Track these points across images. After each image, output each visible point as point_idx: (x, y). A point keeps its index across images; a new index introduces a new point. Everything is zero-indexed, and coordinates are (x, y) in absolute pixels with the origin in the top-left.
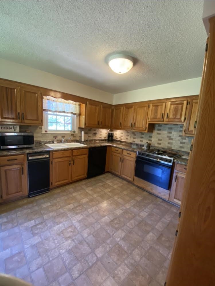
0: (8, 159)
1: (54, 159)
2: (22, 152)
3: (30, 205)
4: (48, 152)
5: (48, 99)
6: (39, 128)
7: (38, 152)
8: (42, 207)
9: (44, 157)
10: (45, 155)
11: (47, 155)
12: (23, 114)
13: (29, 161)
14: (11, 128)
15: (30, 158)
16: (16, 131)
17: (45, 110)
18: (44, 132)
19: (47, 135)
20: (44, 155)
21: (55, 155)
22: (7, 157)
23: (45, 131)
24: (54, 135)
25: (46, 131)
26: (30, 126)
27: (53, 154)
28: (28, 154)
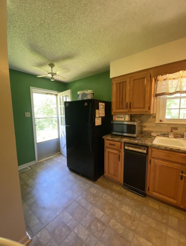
0: (110, 143)
1: (153, 158)
2: (119, 140)
3: (117, 196)
4: (147, 147)
5: (165, 80)
6: (152, 117)
7: (134, 143)
8: (122, 208)
9: (140, 151)
10: (142, 149)
11: (145, 149)
12: (131, 103)
13: (126, 151)
14: (122, 118)
15: (126, 148)
16: (125, 120)
17: (159, 94)
18: (157, 121)
19: (162, 125)
20: (140, 148)
21: (155, 153)
22: (109, 141)
23: (159, 120)
24: (173, 126)
25: (161, 121)
26: (143, 115)
27: (152, 151)
28: (125, 143)
